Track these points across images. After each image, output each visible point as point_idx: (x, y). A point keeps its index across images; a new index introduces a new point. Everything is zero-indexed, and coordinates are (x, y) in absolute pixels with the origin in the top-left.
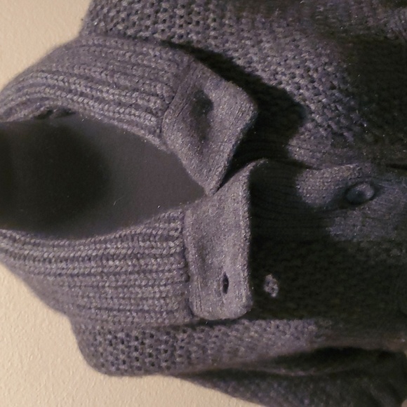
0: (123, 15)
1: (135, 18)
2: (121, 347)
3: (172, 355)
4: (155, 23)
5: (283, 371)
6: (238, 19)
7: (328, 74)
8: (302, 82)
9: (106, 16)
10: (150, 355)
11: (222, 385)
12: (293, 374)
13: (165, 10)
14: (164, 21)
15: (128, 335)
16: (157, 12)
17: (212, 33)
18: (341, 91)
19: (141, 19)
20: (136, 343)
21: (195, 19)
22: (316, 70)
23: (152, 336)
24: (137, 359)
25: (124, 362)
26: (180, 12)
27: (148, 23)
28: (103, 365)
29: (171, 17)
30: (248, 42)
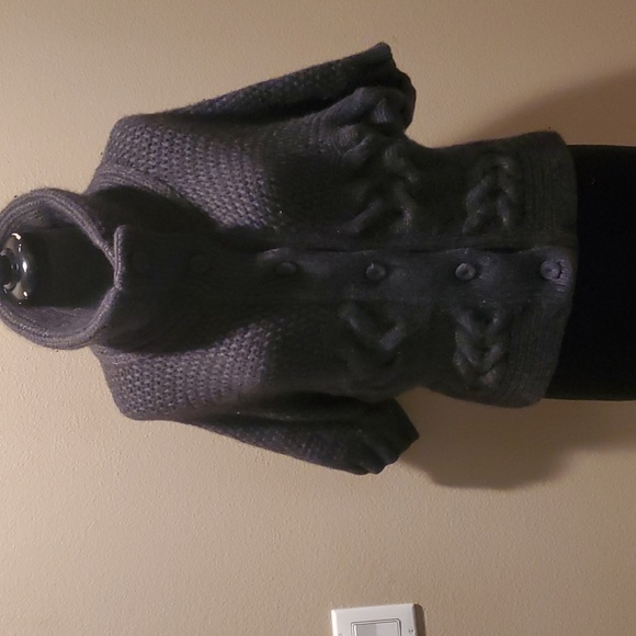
0: (128, 148)
1: (135, 150)
2: (138, 392)
3: (174, 397)
4: (148, 153)
5: (271, 415)
6: (207, 147)
7: (260, 186)
8: (243, 192)
9: (117, 148)
10: (160, 398)
11: (231, 431)
12: (282, 419)
13: (156, 144)
14: (154, 159)
15: (142, 383)
16: (150, 145)
17: (187, 158)
18: (268, 197)
19: (139, 151)
20: (148, 389)
21: (176, 149)
22: (252, 184)
23: (159, 383)
24: (150, 402)
25: (142, 405)
26: (166, 144)
27: (144, 153)
28: (129, 409)
29: (159, 148)
30: (211, 164)
